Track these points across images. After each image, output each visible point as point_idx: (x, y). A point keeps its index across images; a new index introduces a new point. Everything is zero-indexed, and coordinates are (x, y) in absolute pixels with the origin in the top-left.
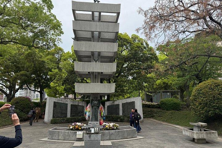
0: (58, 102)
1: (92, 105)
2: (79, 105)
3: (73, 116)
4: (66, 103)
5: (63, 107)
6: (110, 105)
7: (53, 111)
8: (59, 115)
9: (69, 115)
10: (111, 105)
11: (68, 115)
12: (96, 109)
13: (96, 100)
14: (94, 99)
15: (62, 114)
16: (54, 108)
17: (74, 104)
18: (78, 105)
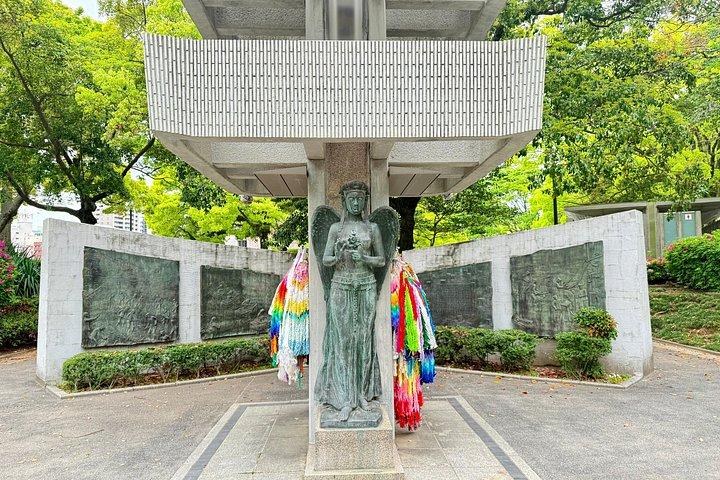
0: (112, 252)
1: (328, 258)
2: (254, 268)
3: (218, 334)
4: (172, 256)
5: (147, 283)
6: (432, 267)
7: (86, 308)
8: (127, 329)
9: (190, 332)
10: (437, 272)
11: (184, 324)
12: (357, 292)
13: (358, 217)
14: (337, 207)
15: (145, 321)
16: (86, 288)
17: (221, 262)
18: (249, 273)
